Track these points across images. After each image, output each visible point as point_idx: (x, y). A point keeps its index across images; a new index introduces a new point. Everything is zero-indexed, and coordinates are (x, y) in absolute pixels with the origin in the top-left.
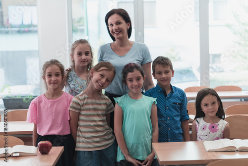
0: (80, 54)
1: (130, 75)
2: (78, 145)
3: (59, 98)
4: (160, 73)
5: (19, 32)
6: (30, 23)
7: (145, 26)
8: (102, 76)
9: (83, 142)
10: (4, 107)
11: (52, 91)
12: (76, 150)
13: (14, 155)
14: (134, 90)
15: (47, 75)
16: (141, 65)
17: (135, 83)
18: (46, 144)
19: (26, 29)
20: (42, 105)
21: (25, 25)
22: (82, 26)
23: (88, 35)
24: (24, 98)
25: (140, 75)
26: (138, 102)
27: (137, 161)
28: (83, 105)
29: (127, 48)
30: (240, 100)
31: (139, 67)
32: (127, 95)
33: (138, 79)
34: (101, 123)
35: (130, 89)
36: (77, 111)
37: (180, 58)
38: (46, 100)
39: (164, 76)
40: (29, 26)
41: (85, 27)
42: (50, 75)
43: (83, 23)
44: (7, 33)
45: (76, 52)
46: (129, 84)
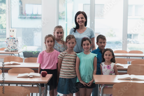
0: (58, 33)
1: (84, 42)
2: (60, 75)
3: (52, 53)
4: (101, 43)
5: (31, 18)
6: (37, 13)
7: (95, 17)
8: (69, 43)
9: (63, 74)
10: (23, 56)
11: (49, 49)
12: (60, 77)
13: (30, 76)
14: (85, 50)
15: (47, 41)
16: (90, 38)
17: (86, 46)
18: (45, 72)
19: (34, 17)
20: (44, 55)
21: (34, 15)
22: (64, 16)
23: (67, 21)
24: (33, 52)
25: (89, 43)
26: (87, 56)
27: (85, 83)
28: (64, 56)
29: (84, 30)
30: (142, 58)
31: (89, 39)
32: (83, 52)
33: (88, 44)
34: (73, 65)
35: (84, 49)
36: (61, 59)
37: (115, 35)
38: (46, 53)
39: (103, 44)
40: (36, 15)
41: (65, 17)
42: (48, 42)
43: (65, 14)
44: (25, 18)
45: (56, 32)
46: (84, 47)
